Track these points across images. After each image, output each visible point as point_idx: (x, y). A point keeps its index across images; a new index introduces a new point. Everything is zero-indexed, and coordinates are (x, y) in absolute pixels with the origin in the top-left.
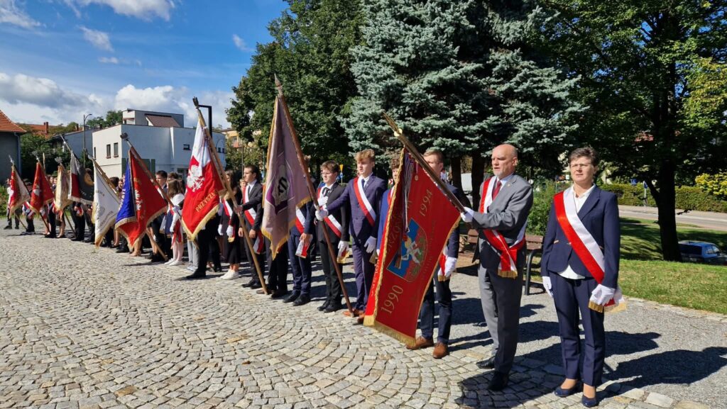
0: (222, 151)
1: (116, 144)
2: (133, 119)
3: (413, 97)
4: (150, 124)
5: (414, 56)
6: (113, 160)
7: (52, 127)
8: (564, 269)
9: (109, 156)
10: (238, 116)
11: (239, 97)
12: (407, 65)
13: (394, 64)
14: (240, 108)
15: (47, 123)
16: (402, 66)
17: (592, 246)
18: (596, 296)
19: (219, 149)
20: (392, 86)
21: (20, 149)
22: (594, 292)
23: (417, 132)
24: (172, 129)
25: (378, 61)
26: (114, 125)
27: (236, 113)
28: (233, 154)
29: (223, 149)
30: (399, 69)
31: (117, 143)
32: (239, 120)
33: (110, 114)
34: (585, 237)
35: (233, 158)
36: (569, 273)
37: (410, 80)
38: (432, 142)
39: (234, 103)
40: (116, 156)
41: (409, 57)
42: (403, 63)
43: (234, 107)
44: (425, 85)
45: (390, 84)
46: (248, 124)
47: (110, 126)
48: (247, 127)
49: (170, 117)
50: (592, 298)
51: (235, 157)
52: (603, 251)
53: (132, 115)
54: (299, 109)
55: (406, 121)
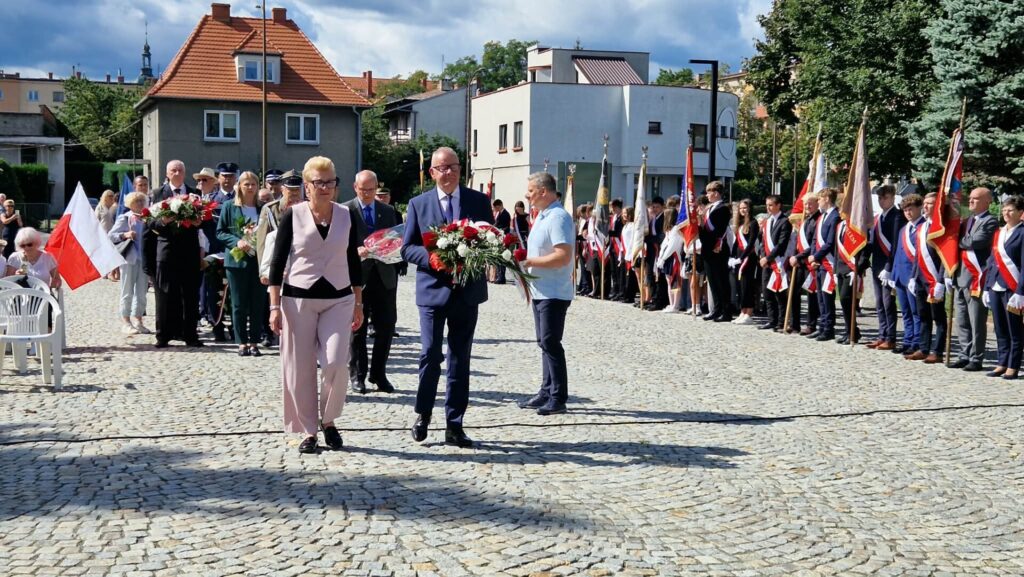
0: (728, 133)
1: (518, 124)
2: (549, 67)
3: (996, 102)
4: (582, 79)
5: (1005, 45)
6: (511, 157)
7: (380, 81)
8: (993, 284)
9: (503, 149)
10: (768, 73)
11: (772, 34)
12: (997, 56)
13: (978, 53)
14: (773, 58)
15: (370, 73)
16: (990, 57)
17: (1011, 267)
18: (1013, 301)
19: (724, 128)
20: (968, 87)
21: (361, 129)
22: (1010, 300)
23: (1001, 148)
24: (627, 89)
25: (959, 47)
26: (515, 83)
27: (763, 68)
28: (752, 136)
29: (732, 129)
30: (987, 61)
31: (521, 123)
32: (769, 79)
33: (489, 49)
34: (1006, 260)
35: (753, 146)
36: (997, 287)
37: (1001, 75)
38: (1017, 162)
39: (760, 47)
40: (518, 149)
41: (999, 46)
42: (990, 53)
43: (760, 54)
44: (1015, 86)
45: (964, 86)
46: (787, 88)
47: (506, 85)
48: (783, 95)
49: (622, 59)
50: (1009, 303)
51: (759, 143)
52: (1019, 270)
53: (547, 59)
54: (884, 68)
55: (988, 132)
